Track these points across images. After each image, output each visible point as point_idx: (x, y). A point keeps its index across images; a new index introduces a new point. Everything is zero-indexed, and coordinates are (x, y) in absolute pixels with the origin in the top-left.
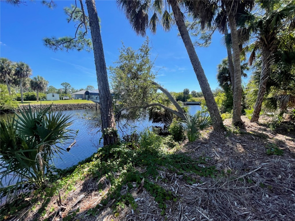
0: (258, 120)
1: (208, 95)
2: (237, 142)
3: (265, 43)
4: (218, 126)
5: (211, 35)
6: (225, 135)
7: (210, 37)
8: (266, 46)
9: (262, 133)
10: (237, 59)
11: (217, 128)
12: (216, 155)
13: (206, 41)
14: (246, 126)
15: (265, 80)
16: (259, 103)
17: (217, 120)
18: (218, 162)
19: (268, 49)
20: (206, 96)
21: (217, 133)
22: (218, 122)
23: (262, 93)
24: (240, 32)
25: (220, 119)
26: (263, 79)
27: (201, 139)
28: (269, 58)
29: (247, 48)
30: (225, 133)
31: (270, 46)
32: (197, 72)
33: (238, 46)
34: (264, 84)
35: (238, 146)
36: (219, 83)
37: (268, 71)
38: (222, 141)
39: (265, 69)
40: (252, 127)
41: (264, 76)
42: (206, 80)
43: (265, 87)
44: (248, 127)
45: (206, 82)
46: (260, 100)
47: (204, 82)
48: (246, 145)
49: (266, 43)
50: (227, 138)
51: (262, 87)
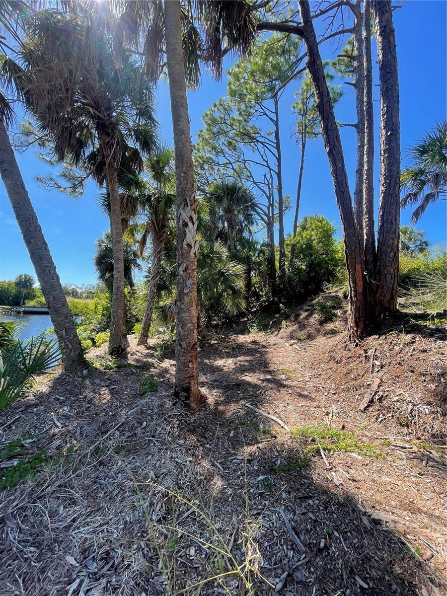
0: (146, 340)
1: (54, 297)
2: (103, 386)
3: (155, 228)
4: (74, 361)
5: (83, 180)
6: (83, 378)
7: (81, 181)
8: (157, 233)
9: (148, 361)
10: (118, 239)
11: (71, 364)
12: (54, 423)
13: (74, 187)
14: (129, 353)
15: (155, 280)
16: (148, 314)
17: (71, 349)
18: (56, 437)
19: (160, 238)
20: (50, 300)
21: (69, 376)
22: (72, 354)
23: (152, 299)
24: (124, 198)
25: (79, 346)
27: (31, 397)
28: (160, 250)
29: (136, 225)
30: (85, 372)
31: (161, 234)
32: (32, 245)
33: (120, 219)
34: (154, 286)
35: (102, 393)
36: (98, 274)
37: (158, 268)
38: (77, 390)
39: (156, 265)
40: (137, 353)
41: (154, 274)
42: (52, 267)
43: (155, 291)
44: (132, 355)
45: (52, 272)
46: (149, 310)
47: (47, 271)
48: (115, 388)
49: (157, 228)
50: (87, 382)
51: (153, 290)
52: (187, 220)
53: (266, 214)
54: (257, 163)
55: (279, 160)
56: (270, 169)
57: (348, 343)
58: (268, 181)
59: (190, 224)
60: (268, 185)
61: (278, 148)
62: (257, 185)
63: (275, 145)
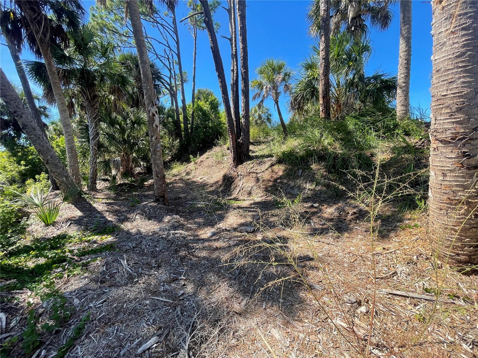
0: (96, 186)
15: (95, 141)
16: (94, 167)
19: (93, 106)
23: (95, 155)
26: (94, 140)
28: (95, 116)
34: (95, 145)
37: (96, 130)
41: (93, 136)
43: (97, 149)
46: (94, 163)
49: (89, 98)
51: (94, 149)
52: (155, 113)
53: (168, 84)
54: (160, 43)
55: (178, 43)
56: (171, 50)
57: (231, 171)
58: (168, 56)
59: (156, 115)
60: (168, 59)
61: (176, 33)
62: (159, 58)
63: (173, 29)
